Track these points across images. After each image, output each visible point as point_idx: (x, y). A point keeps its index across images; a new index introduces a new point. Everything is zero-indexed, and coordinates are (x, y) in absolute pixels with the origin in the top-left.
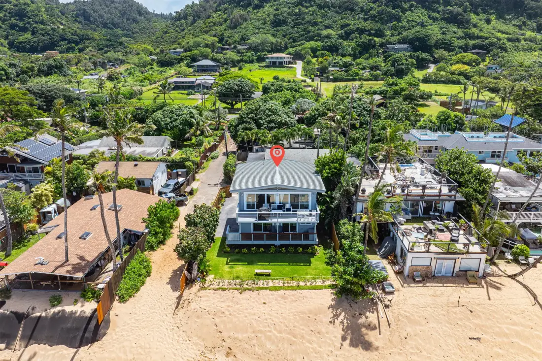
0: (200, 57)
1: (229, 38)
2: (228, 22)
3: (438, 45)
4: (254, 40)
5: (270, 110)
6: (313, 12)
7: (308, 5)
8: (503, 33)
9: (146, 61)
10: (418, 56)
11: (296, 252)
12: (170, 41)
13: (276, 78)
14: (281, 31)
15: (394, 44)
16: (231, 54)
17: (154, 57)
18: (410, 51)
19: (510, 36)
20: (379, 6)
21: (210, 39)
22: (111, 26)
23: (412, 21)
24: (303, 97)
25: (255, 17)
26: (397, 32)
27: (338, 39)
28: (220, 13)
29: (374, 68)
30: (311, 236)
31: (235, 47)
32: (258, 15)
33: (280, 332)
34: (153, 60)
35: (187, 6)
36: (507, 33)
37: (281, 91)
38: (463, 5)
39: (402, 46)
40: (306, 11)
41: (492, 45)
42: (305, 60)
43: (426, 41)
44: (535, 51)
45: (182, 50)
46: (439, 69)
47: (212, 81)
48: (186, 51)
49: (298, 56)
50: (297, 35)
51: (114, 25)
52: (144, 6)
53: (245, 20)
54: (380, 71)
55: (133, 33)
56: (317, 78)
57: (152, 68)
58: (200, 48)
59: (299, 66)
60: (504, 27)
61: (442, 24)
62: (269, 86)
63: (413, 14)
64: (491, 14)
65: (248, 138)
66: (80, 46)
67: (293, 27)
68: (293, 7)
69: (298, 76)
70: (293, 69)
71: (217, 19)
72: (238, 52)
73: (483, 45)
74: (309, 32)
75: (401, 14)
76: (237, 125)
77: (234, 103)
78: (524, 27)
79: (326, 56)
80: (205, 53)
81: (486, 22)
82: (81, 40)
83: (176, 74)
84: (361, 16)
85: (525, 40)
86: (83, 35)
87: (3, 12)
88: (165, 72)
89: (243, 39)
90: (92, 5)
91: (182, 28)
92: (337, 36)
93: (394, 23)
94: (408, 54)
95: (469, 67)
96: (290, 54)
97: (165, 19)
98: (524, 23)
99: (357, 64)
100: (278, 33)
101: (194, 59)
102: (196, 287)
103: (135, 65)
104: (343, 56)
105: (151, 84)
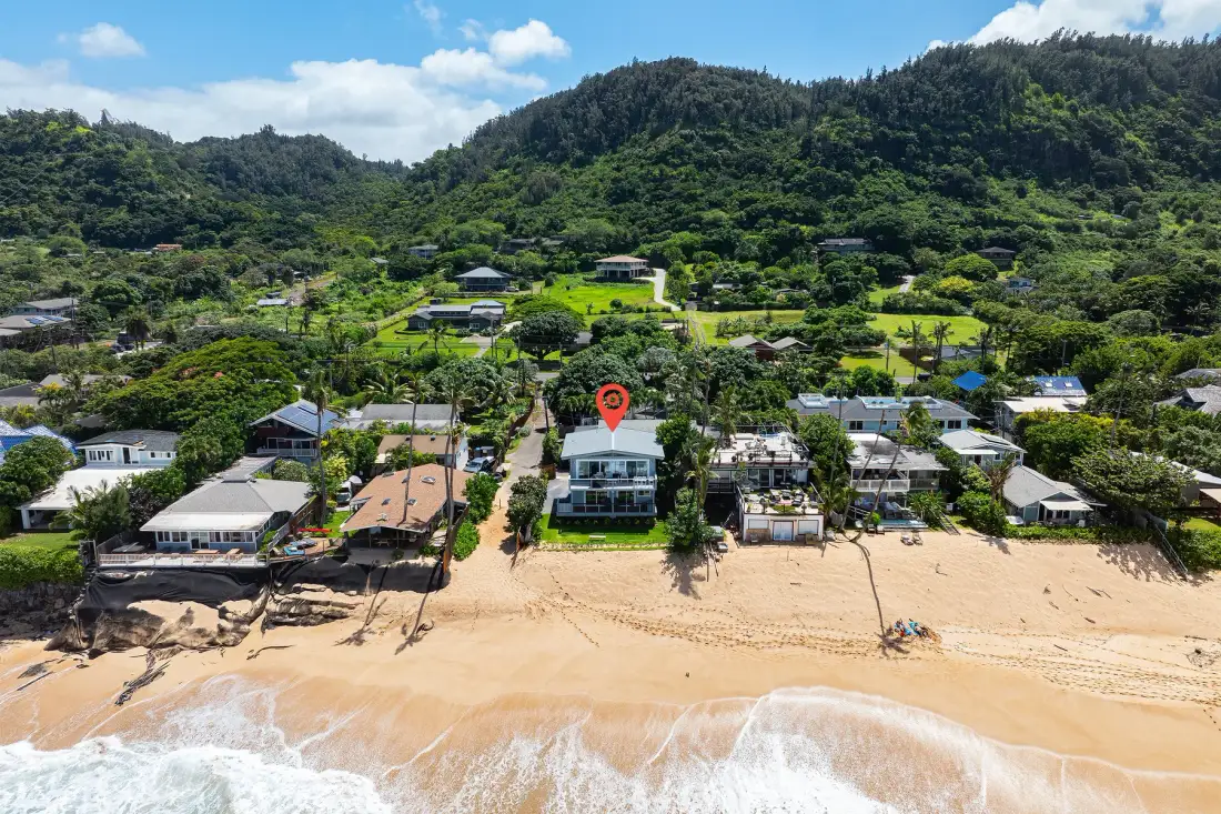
0: (472, 260)
1: (526, 223)
2: (524, 190)
3: (922, 239)
4: (574, 229)
5: (604, 367)
6: (687, 176)
7: (676, 161)
8: (1049, 214)
9: (368, 271)
10: (881, 260)
11: (633, 524)
12: (403, 224)
13: (616, 304)
14: (626, 212)
15: (839, 237)
16: (530, 256)
17: (380, 260)
18: (869, 251)
19: (1061, 221)
20: (811, 166)
21: (491, 227)
22: (279, 189)
23: (876, 193)
24: (658, 345)
25: (575, 183)
26: (845, 215)
27: (734, 227)
28: (505, 171)
29: (798, 284)
30: (649, 507)
31: (538, 243)
32: (582, 177)
33: (613, 581)
34: (381, 267)
35: (439, 153)
36: (1057, 215)
37: (622, 333)
38: (973, 162)
39: (854, 241)
40: (675, 173)
41: (1025, 238)
42: (671, 269)
43: (897, 233)
44: (1106, 250)
45: (436, 247)
46: (918, 286)
47: (500, 311)
48: (443, 249)
49: (657, 260)
50: (656, 220)
51: (286, 187)
52: (347, 148)
53: (556, 187)
54: (809, 290)
55: (324, 204)
56: (692, 303)
57: (379, 283)
58: (471, 245)
59: (660, 278)
60: (1050, 202)
61: (934, 197)
62: (604, 324)
63: (877, 180)
64: (1027, 178)
65: (574, 406)
66: (225, 234)
67: (649, 204)
68: (649, 164)
69: (656, 299)
70: (648, 286)
71: (501, 186)
72: (545, 251)
73: (1008, 238)
74: (679, 214)
75: (853, 180)
76: (558, 389)
77: (544, 352)
78: (1089, 203)
79: (710, 260)
80: (481, 255)
81: (1018, 192)
82: (227, 222)
83: (427, 295)
84: (777, 183)
85: (1090, 228)
86: (231, 213)
87: (74, 168)
88: (407, 291)
89: (554, 227)
90: (243, 148)
91: (427, 196)
92: (731, 222)
93: (839, 197)
94: (863, 256)
95: (971, 283)
96: (641, 256)
97: (387, 171)
98: (1091, 196)
99: (769, 277)
100: (621, 215)
101: (461, 266)
102: (530, 549)
103: (346, 276)
104: (743, 260)
105: (386, 316)
